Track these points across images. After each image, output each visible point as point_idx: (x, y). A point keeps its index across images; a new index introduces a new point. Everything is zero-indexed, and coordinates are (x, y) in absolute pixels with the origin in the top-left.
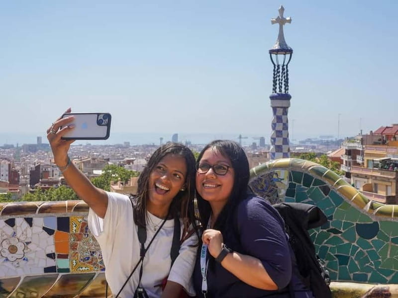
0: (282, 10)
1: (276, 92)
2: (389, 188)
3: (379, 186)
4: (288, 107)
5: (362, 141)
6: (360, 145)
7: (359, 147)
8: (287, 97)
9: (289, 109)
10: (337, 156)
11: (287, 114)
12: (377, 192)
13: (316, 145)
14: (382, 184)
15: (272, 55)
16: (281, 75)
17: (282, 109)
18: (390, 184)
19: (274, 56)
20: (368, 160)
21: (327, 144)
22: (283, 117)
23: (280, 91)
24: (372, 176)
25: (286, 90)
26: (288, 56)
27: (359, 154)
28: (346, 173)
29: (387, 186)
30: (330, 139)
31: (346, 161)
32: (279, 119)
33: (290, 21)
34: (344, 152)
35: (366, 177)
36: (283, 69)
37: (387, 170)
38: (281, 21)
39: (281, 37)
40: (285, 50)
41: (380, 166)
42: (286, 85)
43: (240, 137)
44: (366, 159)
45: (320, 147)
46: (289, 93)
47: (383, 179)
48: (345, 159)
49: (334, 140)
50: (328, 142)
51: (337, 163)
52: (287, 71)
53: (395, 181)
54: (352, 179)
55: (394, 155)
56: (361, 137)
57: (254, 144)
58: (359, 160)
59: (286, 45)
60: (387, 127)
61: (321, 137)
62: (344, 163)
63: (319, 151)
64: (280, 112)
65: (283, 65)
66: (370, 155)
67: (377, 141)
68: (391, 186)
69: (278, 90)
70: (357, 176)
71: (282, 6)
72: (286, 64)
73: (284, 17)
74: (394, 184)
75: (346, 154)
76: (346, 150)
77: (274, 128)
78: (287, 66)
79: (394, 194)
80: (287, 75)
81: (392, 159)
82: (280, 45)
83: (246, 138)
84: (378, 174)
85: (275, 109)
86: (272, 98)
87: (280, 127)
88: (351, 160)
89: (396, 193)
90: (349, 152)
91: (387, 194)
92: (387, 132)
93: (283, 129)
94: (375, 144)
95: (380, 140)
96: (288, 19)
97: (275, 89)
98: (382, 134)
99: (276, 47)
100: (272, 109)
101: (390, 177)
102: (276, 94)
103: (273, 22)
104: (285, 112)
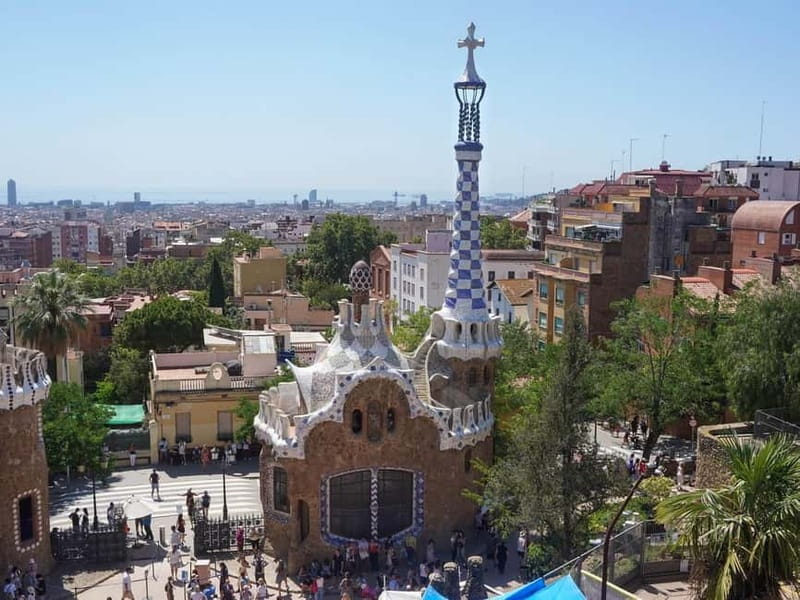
0: (472, 28)
1: (463, 140)
2: (594, 264)
3: (581, 262)
4: (478, 161)
5: (555, 202)
6: (552, 208)
7: (551, 210)
8: (478, 147)
9: (480, 163)
10: (522, 220)
11: (477, 170)
12: (577, 269)
13: (490, 205)
14: (585, 260)
15: (459, 90)
16: (470, 118)
17: (471, 164)
18: (595, 259)
19: (460, 91)
20: (567, 228)
21: (505, 204)
22: (472, 174)
23: (469, 139)
24: (572, 249)
25: (477, 137)
26: (480, 91)
27: (550, 219)
28: (534, 242)
29: (591, 261)
30: (508, 198)
31: (534, 228)
32: (467, 176)
33: (482, 44)
34: (531, 217)
35: (564, 249)
36: (473, 109)
37: (592, 241)
38: (471, 44)
39: (471, 64)
40: (476, 83)
41: (583, 236)
42: (477, 131)
43: (396, 195)
44: (564, 226)
45: (496, 208)
46: (480, 142)
47: (585, 253)
48: (532, 224)
49: (513, 198)
50: (505, 201)
51: (522, 229)
52: (478, 112)
53: (601, 255)
54: (546, 252)
55: (601, 222)
56: (554, 197)
57: (414, 204)
58: (551, 226)
59: (477, 77)
60: (588, 185)
61: (497, 195)
62: (531, 229)
63: (494, 214)
64: (468, 167)
65: (473, 104)
66: (567, 221)
67: (574, 202)
68: (596, 261)
69: (465, 137)
70: (553, 248)
71: (472, 24)
72: (476, 102)
73: (475, 37)
74: (600, 259)
75: (533, 218)
76: (534, 213)
77: (459, 189)
78: (478, 105)
79: (599, 272)
80: (478, 117)
81: (599, 226)
82: (469, 76)
83: (403, 196)
84: (580, 246)
85: (461, 163)
86: (457, 148)
87: (467, 187)
88: (540, 226)
89: (603, 270)
90: (538, 216)
91: (590, 271)
92: (587, 191)
93: (472, 189)
94: (572, 205)
95: (578, 201)
96: (481, 40)
97: (461, 137)
98: (580, 193)
99: (465, 79)
100: (456, 163)
101: (595, 250)
102: (463, 143)
103: (460, 45)
104: (475, 168)
